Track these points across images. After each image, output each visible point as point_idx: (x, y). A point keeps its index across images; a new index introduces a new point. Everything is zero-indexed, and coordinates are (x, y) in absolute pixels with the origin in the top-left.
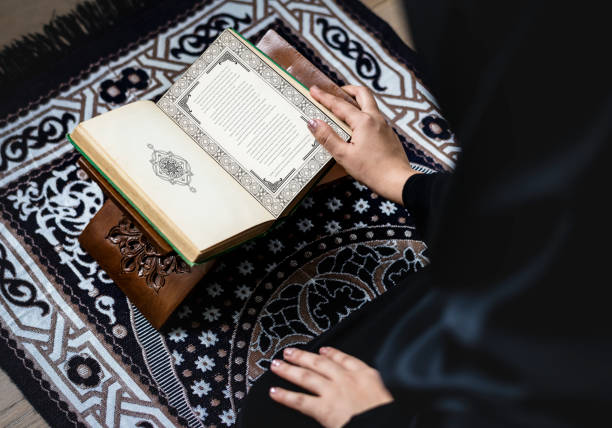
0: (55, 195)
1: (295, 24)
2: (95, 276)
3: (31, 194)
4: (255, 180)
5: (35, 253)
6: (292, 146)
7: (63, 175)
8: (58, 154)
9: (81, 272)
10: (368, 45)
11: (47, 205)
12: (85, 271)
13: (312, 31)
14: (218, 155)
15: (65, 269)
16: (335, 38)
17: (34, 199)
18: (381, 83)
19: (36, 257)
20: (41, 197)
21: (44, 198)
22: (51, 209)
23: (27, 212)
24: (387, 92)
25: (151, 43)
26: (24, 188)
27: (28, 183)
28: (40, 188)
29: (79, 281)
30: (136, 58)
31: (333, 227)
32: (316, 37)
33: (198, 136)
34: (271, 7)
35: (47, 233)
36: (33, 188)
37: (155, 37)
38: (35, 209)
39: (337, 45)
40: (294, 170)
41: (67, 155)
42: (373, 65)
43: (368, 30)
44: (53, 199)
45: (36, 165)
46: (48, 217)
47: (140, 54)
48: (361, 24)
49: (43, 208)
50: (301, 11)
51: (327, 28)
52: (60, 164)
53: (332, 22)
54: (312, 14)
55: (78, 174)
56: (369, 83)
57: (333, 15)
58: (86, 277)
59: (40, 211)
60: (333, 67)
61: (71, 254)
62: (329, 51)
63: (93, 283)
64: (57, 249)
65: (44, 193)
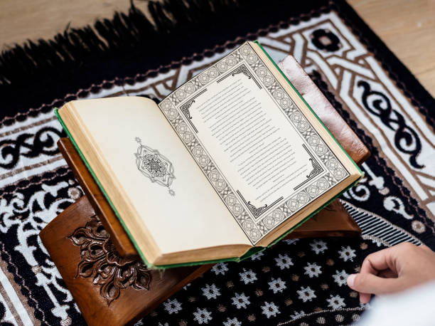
0: (41, 210)
1: (333, 81)
2: (71, 304)
3: (15, 205)
4: (239, 201)
5: (10, 271)
6: (286, 173)
7: (53, 190)
8: (51, 167)
9: (57, 297)
10: (411, 120)
11: (30, 219)
12: (61, 297)
13: (351, 93)
14: (208, 169)
15: (40, 293)
16: (377, 104)
17: (17, 211)
18: (419, 160)
19: (11, 275)
20: (26, 210)
21: (29, 211)
22: (34, 224)
23: (9, 223)
24: (423, 171)
25: (172, 73)
26: (9, 198)
27: (14, 193)
28: (26, 201)
29: (53, 306)
30: (153, 86)
31: (336, 302)
32: (354, 100)
33: (192, 145)
34: (310, 59)
35: (27, 252)
36: (19, 199)
37: (177, 67)
38: (17, 221)
39: (377, 111)
40: (282, 198)
41: (61, 170)
42: (414, 140)
43: (414, 104)
44: (38, 214)
45: (26, 175)
46: (30, 233)
47: (159, 82)
48: (406, 94)
49: (26, 222)
50: (343, 69)
51: (368, 92)
52: (51, 178)
53: (375, 86)
54: (354, 74)
55: (69, 192)
56: (406, 157)
57: (377, 80)
58: (62, 303)
59: (22, 225)
60: (368, 132)
61: (49, 276)
62: (367, 115)
63: (67, 311)
64: (35, 270)
65: (30, 206)
